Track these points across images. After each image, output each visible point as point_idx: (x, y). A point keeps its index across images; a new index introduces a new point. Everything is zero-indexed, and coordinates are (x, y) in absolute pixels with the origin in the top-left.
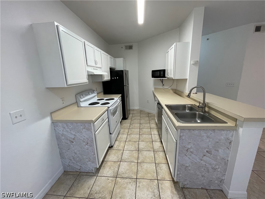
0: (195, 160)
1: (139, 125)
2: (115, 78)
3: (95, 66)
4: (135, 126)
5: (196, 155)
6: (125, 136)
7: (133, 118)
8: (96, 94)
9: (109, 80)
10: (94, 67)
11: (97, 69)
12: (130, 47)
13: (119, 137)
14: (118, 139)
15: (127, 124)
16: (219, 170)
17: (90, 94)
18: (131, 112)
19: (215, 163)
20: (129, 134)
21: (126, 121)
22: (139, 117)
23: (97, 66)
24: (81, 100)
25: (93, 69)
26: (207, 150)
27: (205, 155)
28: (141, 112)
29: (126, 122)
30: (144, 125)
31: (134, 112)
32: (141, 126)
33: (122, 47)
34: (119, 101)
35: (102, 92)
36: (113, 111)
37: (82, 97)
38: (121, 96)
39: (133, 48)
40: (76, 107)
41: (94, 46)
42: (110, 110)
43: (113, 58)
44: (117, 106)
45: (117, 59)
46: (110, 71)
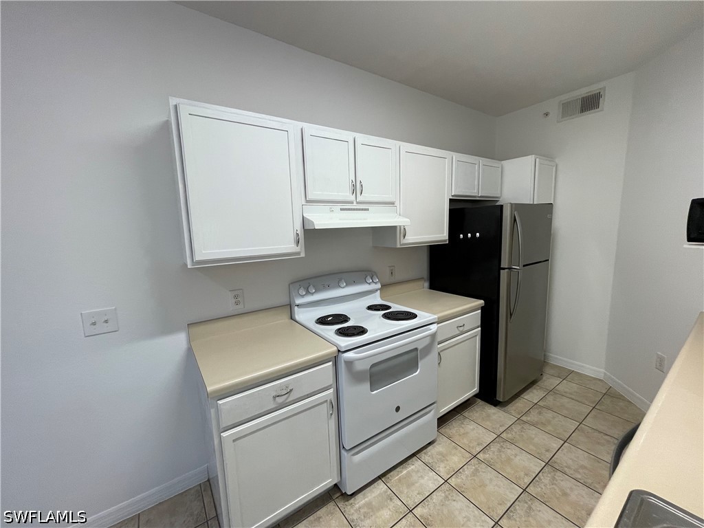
1: (536, 466)
2: (469, 235)
3: (352, 198)
4: (509, 460)
6: (429, 481)
7: (534, 413)
8: (379, 286)
9: (445, 241)
10: (352, 203)
11: (368, 210)
13: (405, 472)
14: (395, 477)
15: (481, 430)
17: (342, 286)
18: (549, 381)
20: (453, 481)
21: (492, 410)
22: (572, 425)
23: (360, 198)
24: (298, 301)
25: (341, 209)
28: (607, 401)
29: (488, 416)
30: (567, 484)
31: (565, 387)
32: (545, 479)
33: (547, 114)
34: (434, 328)
35: (421, 279)
36: (373, 366)
37: (302, 292)
38: (482, 309)
39: (605, 103)
40: (283, 319)
41: (357, 135)
42: (349, 363)
43: (482, 161)
44: (420, 347)
45: (508, 164)
46: (452, 212)
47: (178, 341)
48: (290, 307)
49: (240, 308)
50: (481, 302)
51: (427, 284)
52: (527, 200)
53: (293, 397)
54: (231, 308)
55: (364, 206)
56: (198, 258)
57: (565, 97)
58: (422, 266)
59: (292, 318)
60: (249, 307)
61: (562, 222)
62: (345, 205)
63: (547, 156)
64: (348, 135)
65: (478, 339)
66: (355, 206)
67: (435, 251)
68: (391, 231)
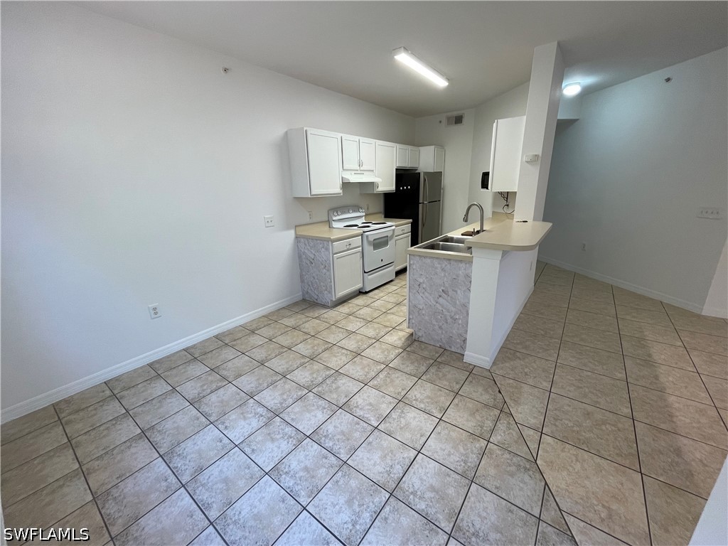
0: (429, 301)
2: (405, 187)
3: (359, 168)
5: (430, 294)
8: (364, 214)
9: (394, 191)
10: (357, 170)
11: (363, 174)
12: (459, 120)
16: (460, 322)
17: (351, 212)
19: (453, 309)
23: (362, 169)
24: (334, 218)
25: (355, 174)
26: (443, 288)
27: (440, 296)
33: (440, 122)
34: (393, 227)
35: (380, 213)
36: (374, 240)
37: (335, 214)
38: (412, 223)
39: (465, 120)
40: (327, 228)
41: (360, 138)
42: (367, 236)
43: (410, 147)
44: (389, 235)
45: (422, 149)
46: (397, 175)
47: (291, 233)
48: (329, 222)
49: (311, 221)
50: (411, 220)
51: (383, 216)
52: (431, 170)
53: (351, 247)
54: (308, 221)
55: (362, 172)
56: (313, 193)
57: (450, 114)
58: (380, 206)
59: (330, 227)
60: (315, 220)
61: (447, 181)
62: (356, 172)
63: (440, 145)
64: (357, 138)
65: (410, 237)
66: (359, 172)
67: (387, 196)
68: (372, 184)
